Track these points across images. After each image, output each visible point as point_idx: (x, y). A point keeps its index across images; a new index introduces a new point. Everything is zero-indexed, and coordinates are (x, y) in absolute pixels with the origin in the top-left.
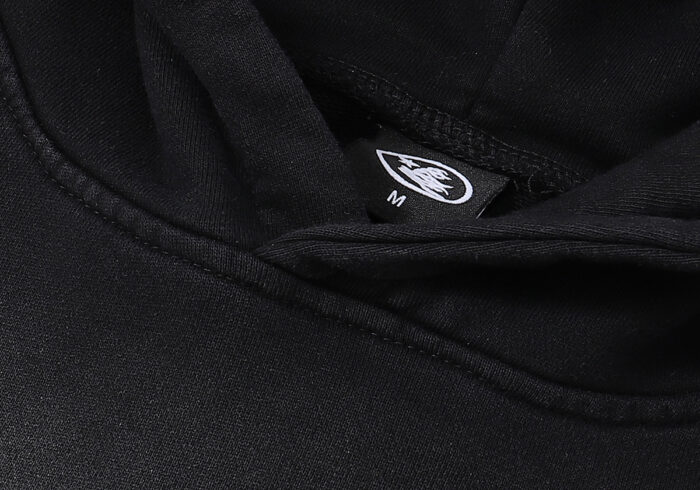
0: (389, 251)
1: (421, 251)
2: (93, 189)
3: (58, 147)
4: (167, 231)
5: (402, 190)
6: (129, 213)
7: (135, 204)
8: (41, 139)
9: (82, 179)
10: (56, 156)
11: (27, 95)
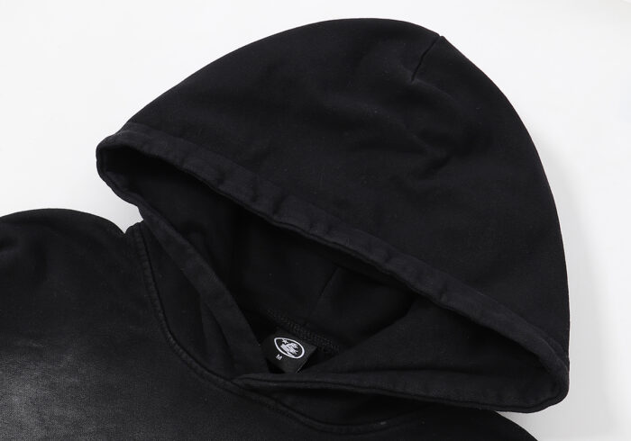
0: (271, 384)
1: (280, 384)
2: (185, 355)
3: (175, 339)
4: (206, 372)
5: (281, 354)
6: (195, 364)
7: (197, 362)
8: (170, 336)
9: (181, 351)
10: (174, 342)
11: (166, 320)
